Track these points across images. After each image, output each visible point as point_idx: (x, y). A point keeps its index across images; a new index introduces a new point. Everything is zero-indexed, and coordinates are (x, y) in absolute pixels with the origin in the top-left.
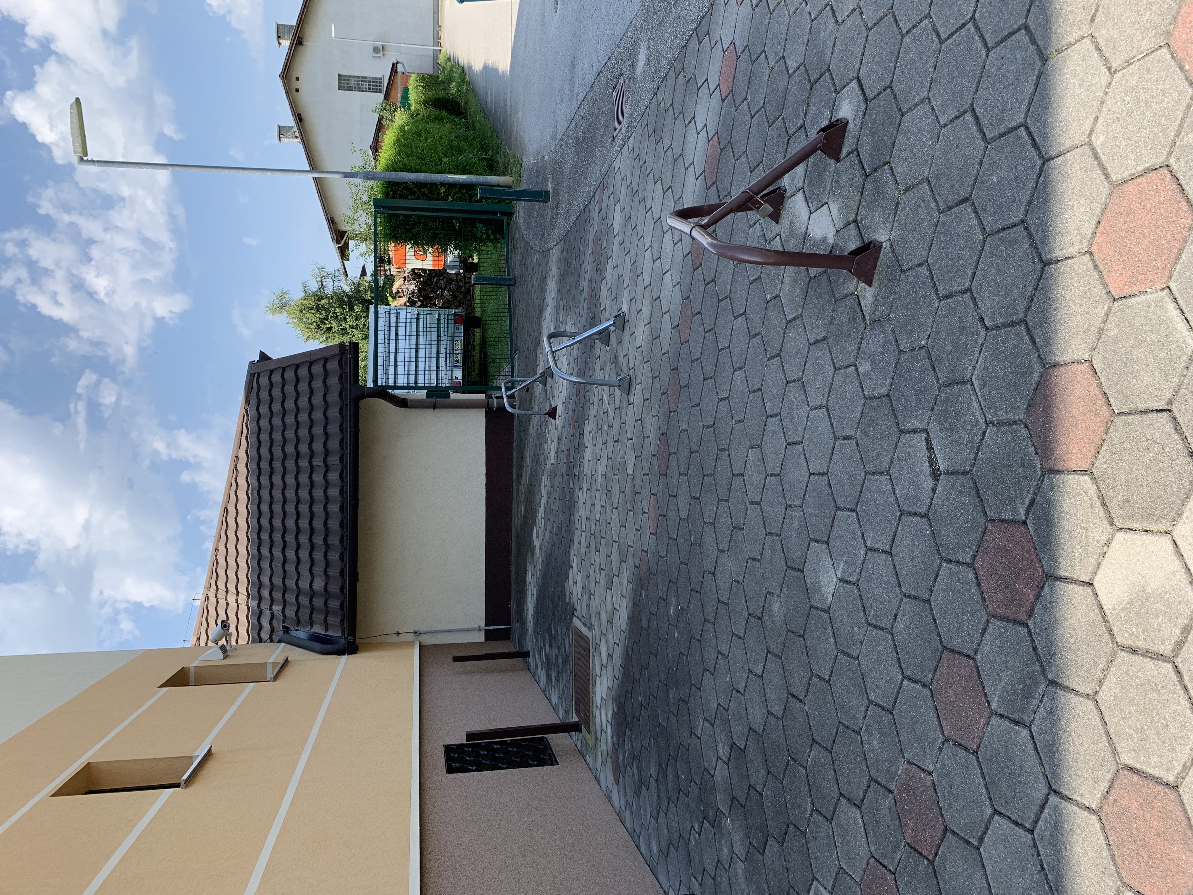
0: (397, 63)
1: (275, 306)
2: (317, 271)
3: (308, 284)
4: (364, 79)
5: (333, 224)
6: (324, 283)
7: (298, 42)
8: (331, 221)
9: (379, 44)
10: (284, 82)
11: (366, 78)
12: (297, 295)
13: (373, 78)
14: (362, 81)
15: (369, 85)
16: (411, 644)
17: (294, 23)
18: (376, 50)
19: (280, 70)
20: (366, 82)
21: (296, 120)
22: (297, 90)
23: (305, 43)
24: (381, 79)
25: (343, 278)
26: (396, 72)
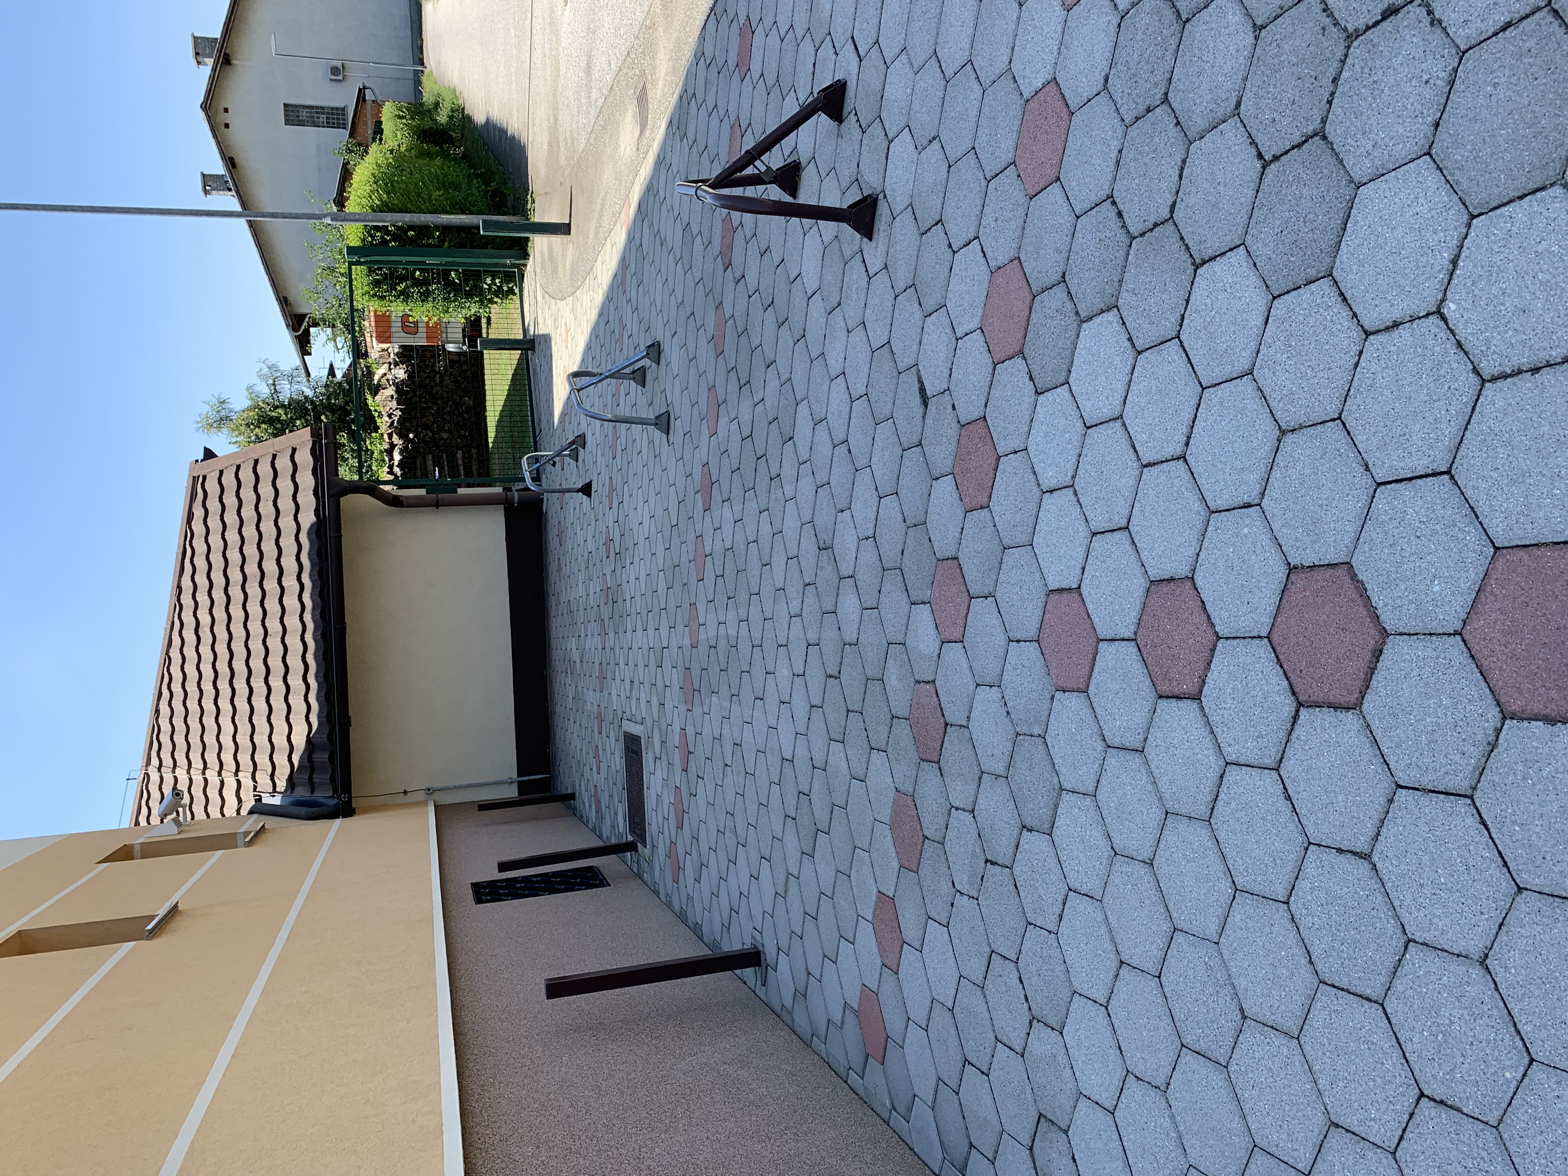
0: (364, 88)
1: (210, 421)
2: (266, 370)
3: (257, 389)
4: (320, 109)
5: (287, 305)
6: (278, 387)
7: (225, 61)
8: (284, 302)
9: (338, 64)
10: (207, 115)
11: (322, 108)
12: (240, 403)
13: (332, 109)
14: (317, 113)
15: (327, 118)
16: (425, 803)
17: (218, 35)
18: (335, 71)
19: (201, 99)
20: (323, 113)
21: (227, 166)
22: (227, 126)
23: (234, 62)
24: (343, 109)
25: (303, 378)
26: (364, 100)
